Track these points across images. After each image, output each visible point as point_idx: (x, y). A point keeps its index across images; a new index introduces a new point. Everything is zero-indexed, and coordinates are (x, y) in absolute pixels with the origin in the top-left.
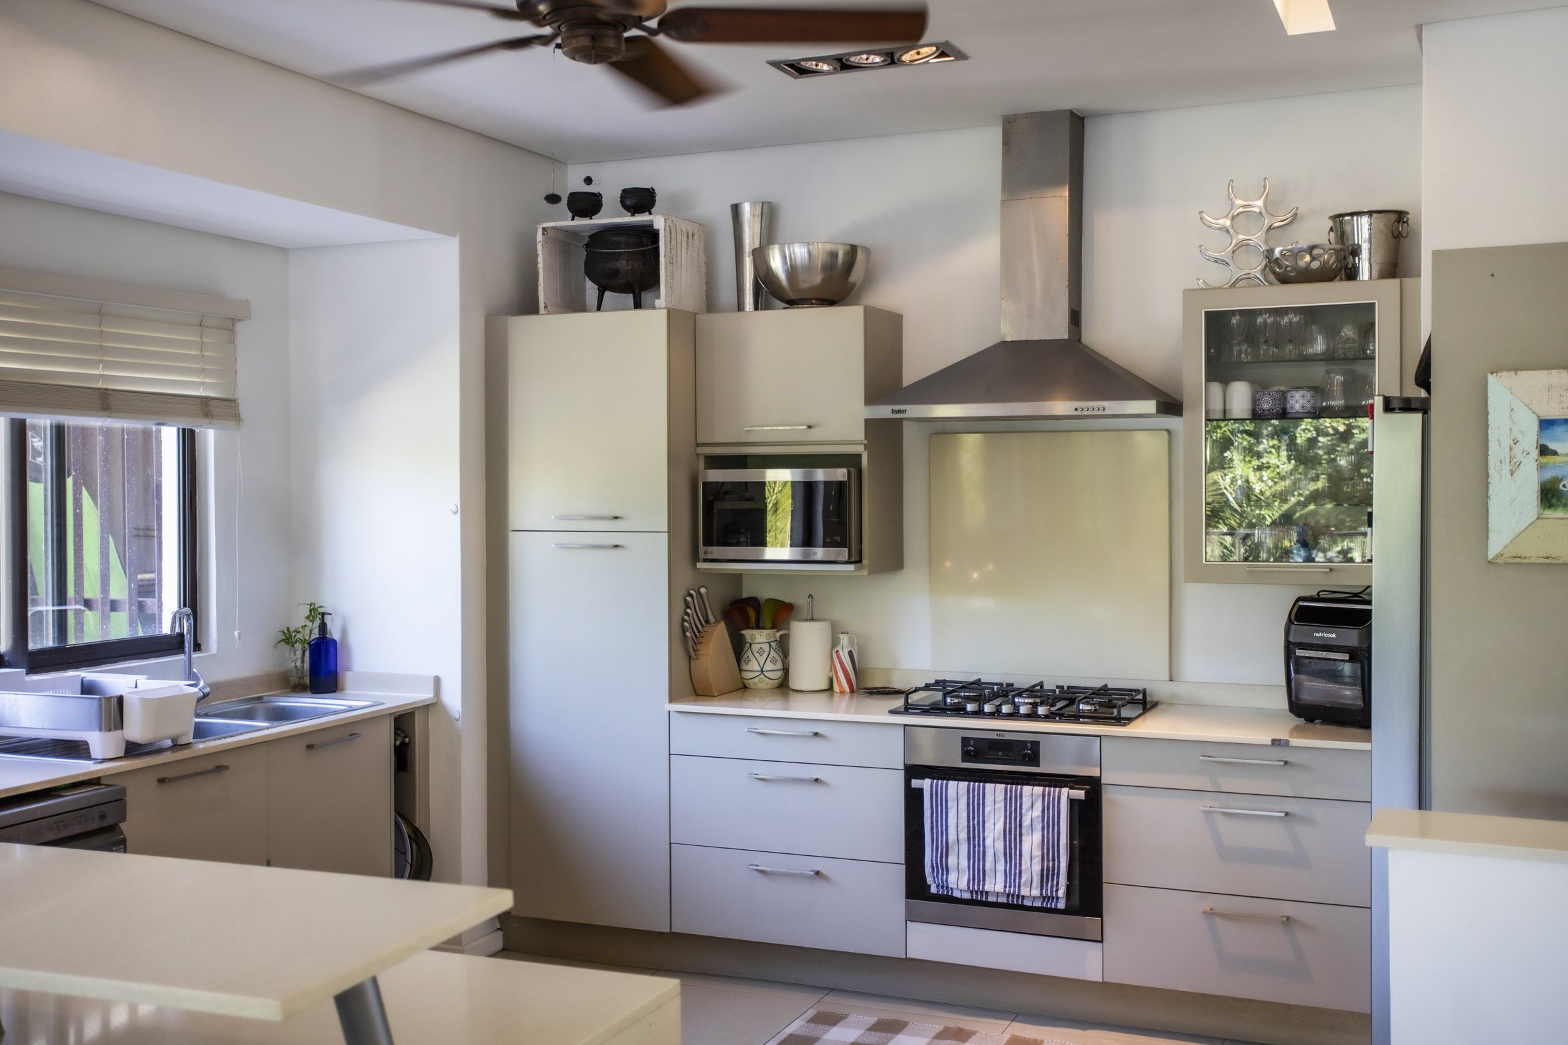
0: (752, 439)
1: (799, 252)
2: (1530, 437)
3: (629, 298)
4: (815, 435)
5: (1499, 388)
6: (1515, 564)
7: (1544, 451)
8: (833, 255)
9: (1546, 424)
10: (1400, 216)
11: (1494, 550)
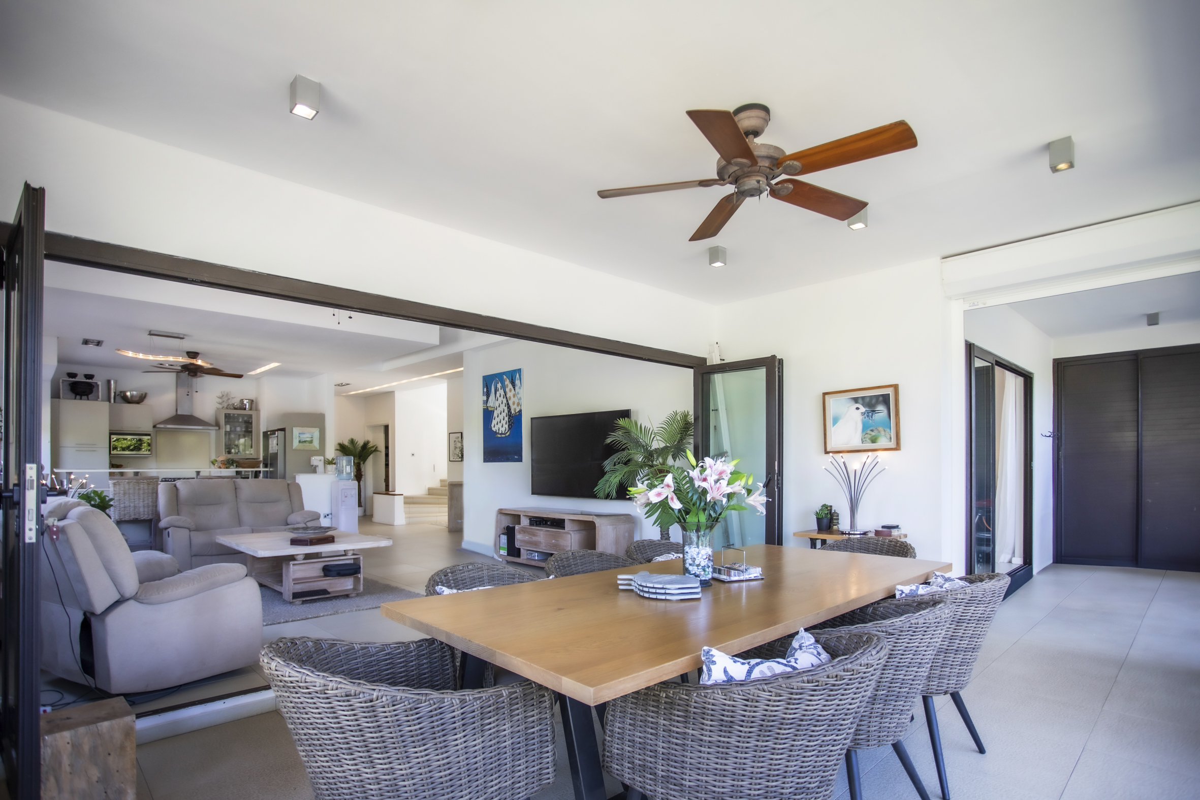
0: (125, 429)
1: (135, 393)
2: (298, 435)
3: (86, 397)
4: (140, 430)
5: (295, 429)
6: (296, 450)
7: (299, 437)
8: (142, 394)
9: (299, 434)
10: (252, 401)
11: (294, 448)
